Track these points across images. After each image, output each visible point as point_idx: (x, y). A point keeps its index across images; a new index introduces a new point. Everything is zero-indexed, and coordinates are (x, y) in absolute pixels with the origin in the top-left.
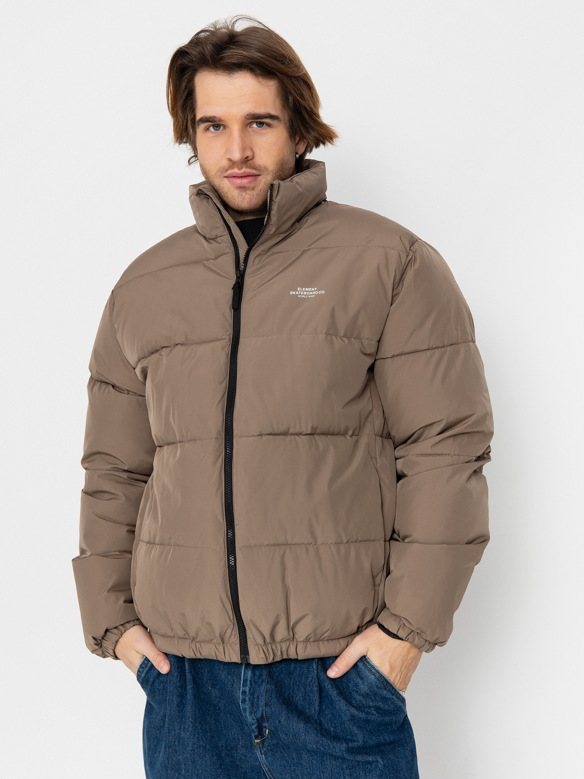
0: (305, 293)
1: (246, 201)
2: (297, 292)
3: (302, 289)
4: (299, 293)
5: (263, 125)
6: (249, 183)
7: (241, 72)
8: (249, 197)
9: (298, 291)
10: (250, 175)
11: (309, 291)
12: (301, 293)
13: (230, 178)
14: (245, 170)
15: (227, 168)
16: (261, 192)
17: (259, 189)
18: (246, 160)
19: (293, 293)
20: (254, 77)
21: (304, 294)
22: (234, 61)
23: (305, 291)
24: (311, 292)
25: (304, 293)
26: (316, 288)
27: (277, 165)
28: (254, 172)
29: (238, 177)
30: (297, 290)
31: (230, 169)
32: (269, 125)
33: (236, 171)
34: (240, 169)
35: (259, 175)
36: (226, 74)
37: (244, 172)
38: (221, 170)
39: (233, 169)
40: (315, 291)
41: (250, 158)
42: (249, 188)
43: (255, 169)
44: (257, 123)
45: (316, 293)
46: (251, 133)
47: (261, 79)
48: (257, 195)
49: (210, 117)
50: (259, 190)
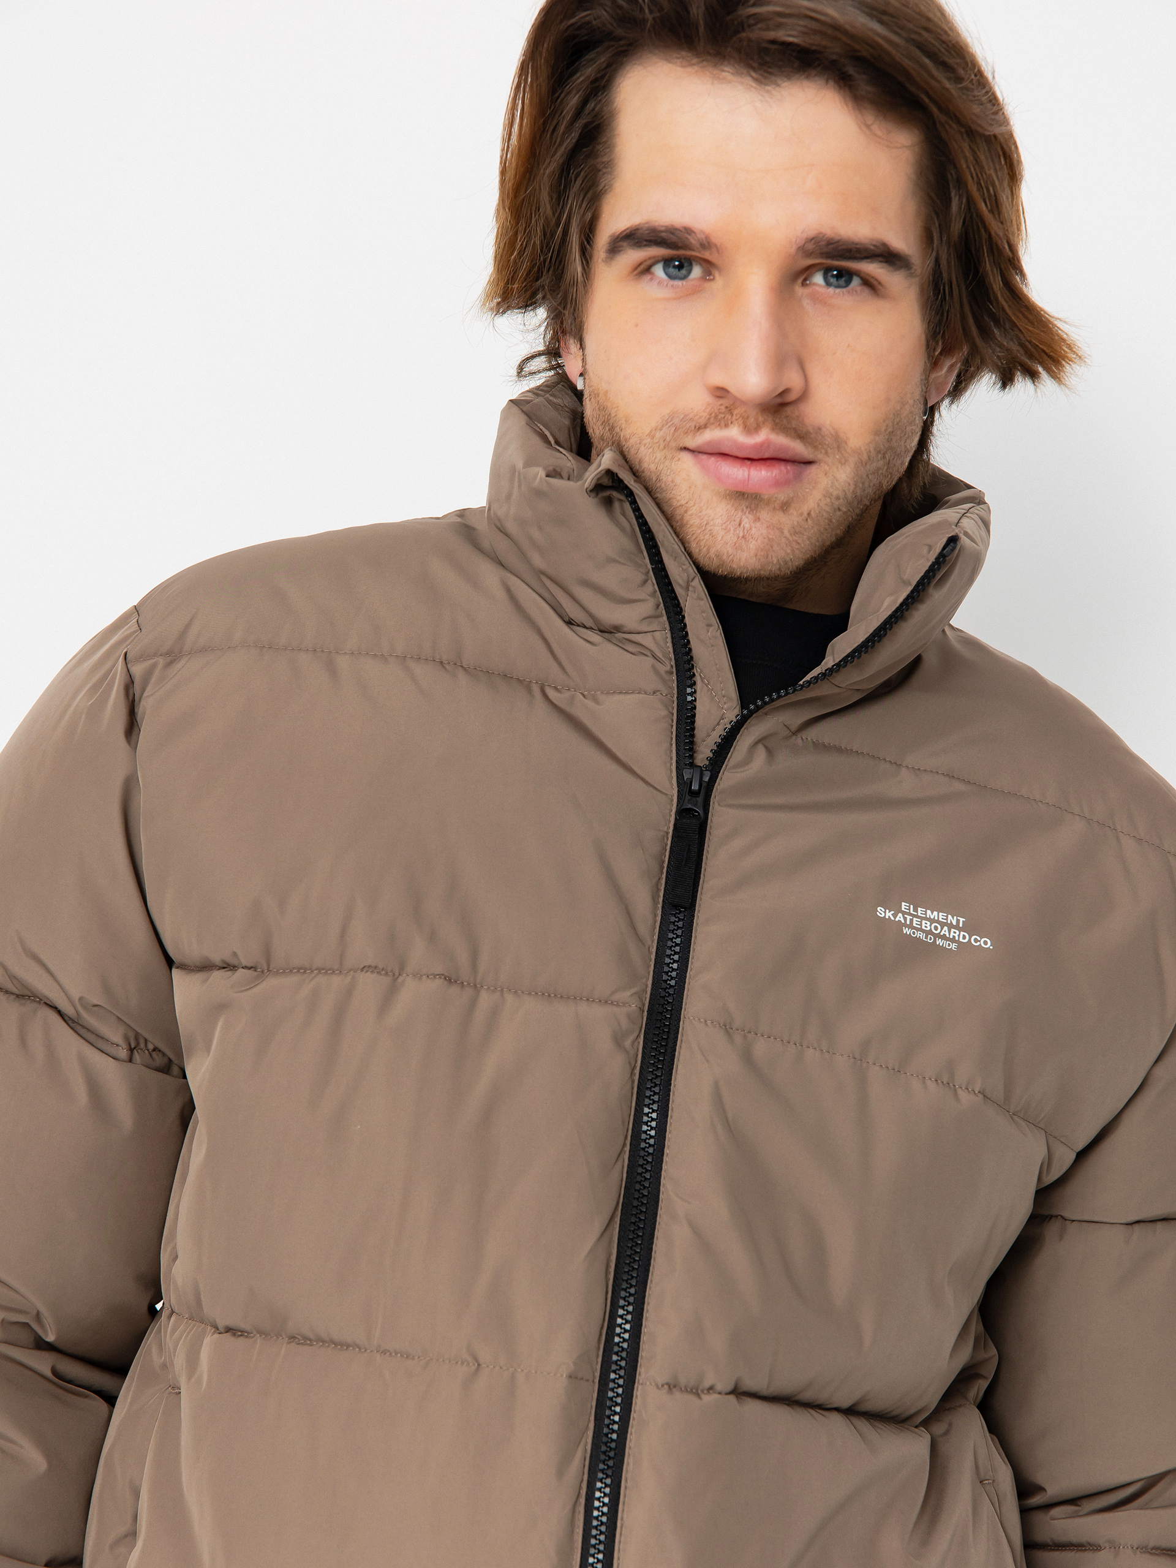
0: (926, 925)
1: (753, 545)
2: (900, 915)
3: (915, 910)
4: (905, 919)
5: (848, 282)
6: (778, 484)
7: (806, 83)
8: (764, 531)
9: (904, 913)
10: (781, 456)
11: (938, 921)
12: (911, 920)
13: (704, 457)
14: (766, 437)
15: (702, 421)
16: (810, 521)
17: (805, 509)
18: (779, 400)
19: (885, 912)
20: (850, 104)
21: (923, 928)
22: (789, 35)
23: (926, 919)
24: (946, 928)
25: (921, 922)
26: (962, 920)
27: (877, 433)
28: (798, 448)
29: (737, 457)
30: (898, 910)
31: (713, 427)
32: (870, 285)
33: (734, 435)
34: (748, 430)
35: (810, 463)
36: (749, 81)
37: (766, 444)
38: (676, 421)
39: (726, 426)
40: (957, 927)
41: (792, 397)
42: (768, 502)
43: (802, 436)
44: (827, 270)
45: (963, 937)
46: (806, 303)
47: (870, 118)
48: (795, 532)
49: (672, 230)
50: (801, 514)
